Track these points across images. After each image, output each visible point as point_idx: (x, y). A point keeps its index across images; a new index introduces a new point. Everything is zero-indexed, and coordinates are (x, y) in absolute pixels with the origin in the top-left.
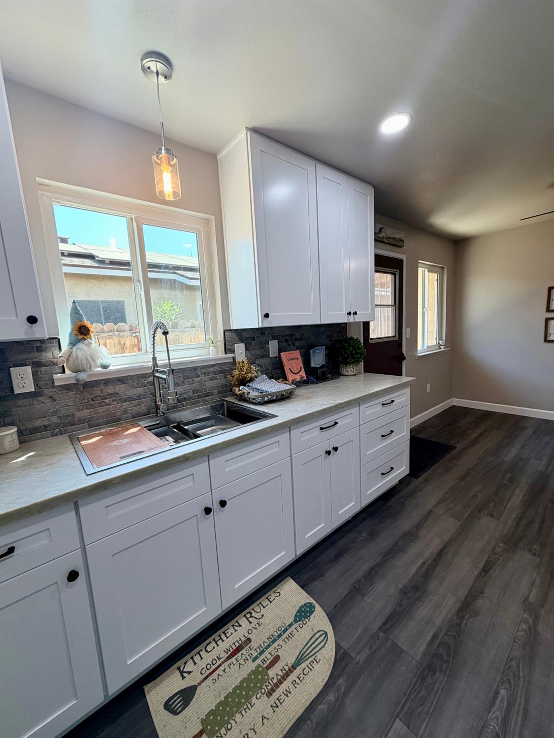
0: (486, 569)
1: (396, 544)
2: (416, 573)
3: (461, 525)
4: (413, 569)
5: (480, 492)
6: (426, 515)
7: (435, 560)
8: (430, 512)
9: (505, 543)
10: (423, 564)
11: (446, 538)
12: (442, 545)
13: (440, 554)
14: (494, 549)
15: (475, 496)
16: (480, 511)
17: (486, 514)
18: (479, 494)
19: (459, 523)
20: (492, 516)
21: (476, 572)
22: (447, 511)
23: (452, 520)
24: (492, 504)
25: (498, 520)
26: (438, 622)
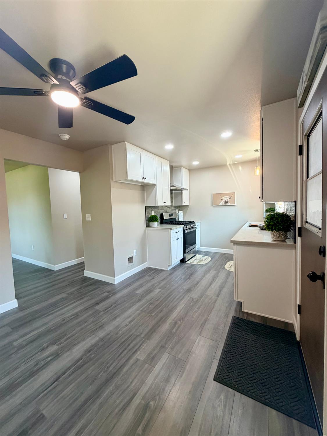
0: (198, 283)
1: (225, 284)
2: (216, 279)
3: (205, 293)
4: (217, 280)
5: (196, 311)
6: (219, 294)
7: (212, 282)
8: (218, 296)
9: (191, 290)
10: (215, 281)
11: (210, 288)
12: (211, 286)
13: (211, 284)
14: (194, 288)
15: (198, 308)
16: (197, 300)
17: (195, 299)
18: (196, 310)
19: (206, 294)
20: (193, 299)
21: (201, 282)
22: (211, 298)
23: (209, 295)
24: (191, 304)
25: (191, 298)
26: (209, 274)
